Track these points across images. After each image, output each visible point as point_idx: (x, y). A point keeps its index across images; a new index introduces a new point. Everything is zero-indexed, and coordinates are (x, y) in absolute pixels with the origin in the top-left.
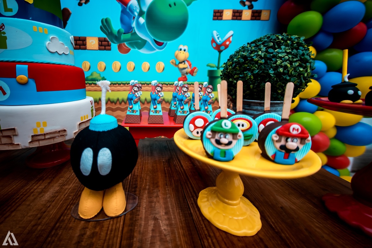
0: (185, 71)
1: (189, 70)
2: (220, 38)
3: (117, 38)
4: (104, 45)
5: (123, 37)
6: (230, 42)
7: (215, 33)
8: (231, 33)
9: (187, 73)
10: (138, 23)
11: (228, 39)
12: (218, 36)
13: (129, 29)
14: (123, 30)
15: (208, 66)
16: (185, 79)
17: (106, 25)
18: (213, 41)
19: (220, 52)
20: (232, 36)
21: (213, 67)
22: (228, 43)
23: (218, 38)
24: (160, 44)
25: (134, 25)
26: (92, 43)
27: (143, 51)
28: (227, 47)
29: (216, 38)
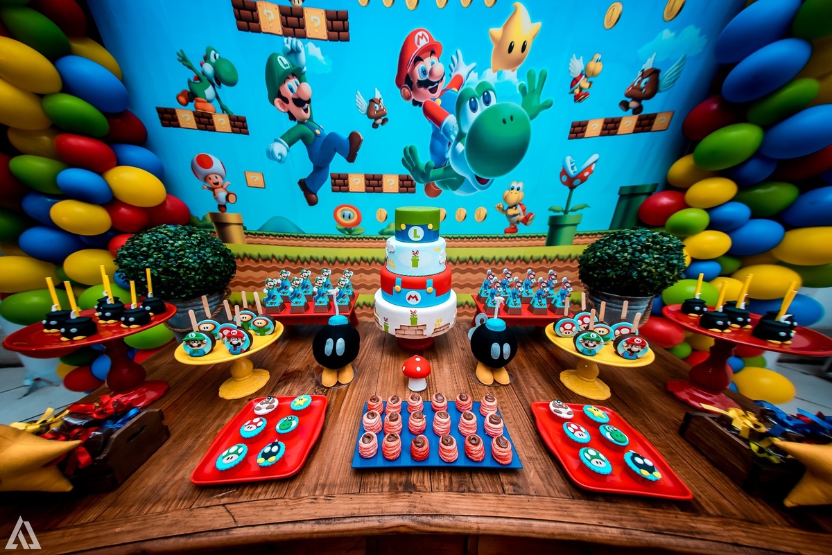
0: (515, 219)
1: (522, 217)
2: (575, 167)
3: (423, 175)
4: (406, 185)
5: (433, 173)
6: (591, 172)
7: (568, 159)
8: (595, 157)
9: (518, 222)
10: (455, 152)
11: (588, 168)
12: (573, 164)
13: (441, 161)
14: (433, 164)
15: (550, 210)
16: (515, 230)
17: (409, 157)
18: (564, 172)
19: (572, 188)
20: (595, 162)
21: (558, 211)
22: (586, 174)
23: (572, 168)
24: (482, 181)
25: (449, 155)
26: (391, 183)
27: (458, 193)
28: (584, 180)
29: (569, 166)
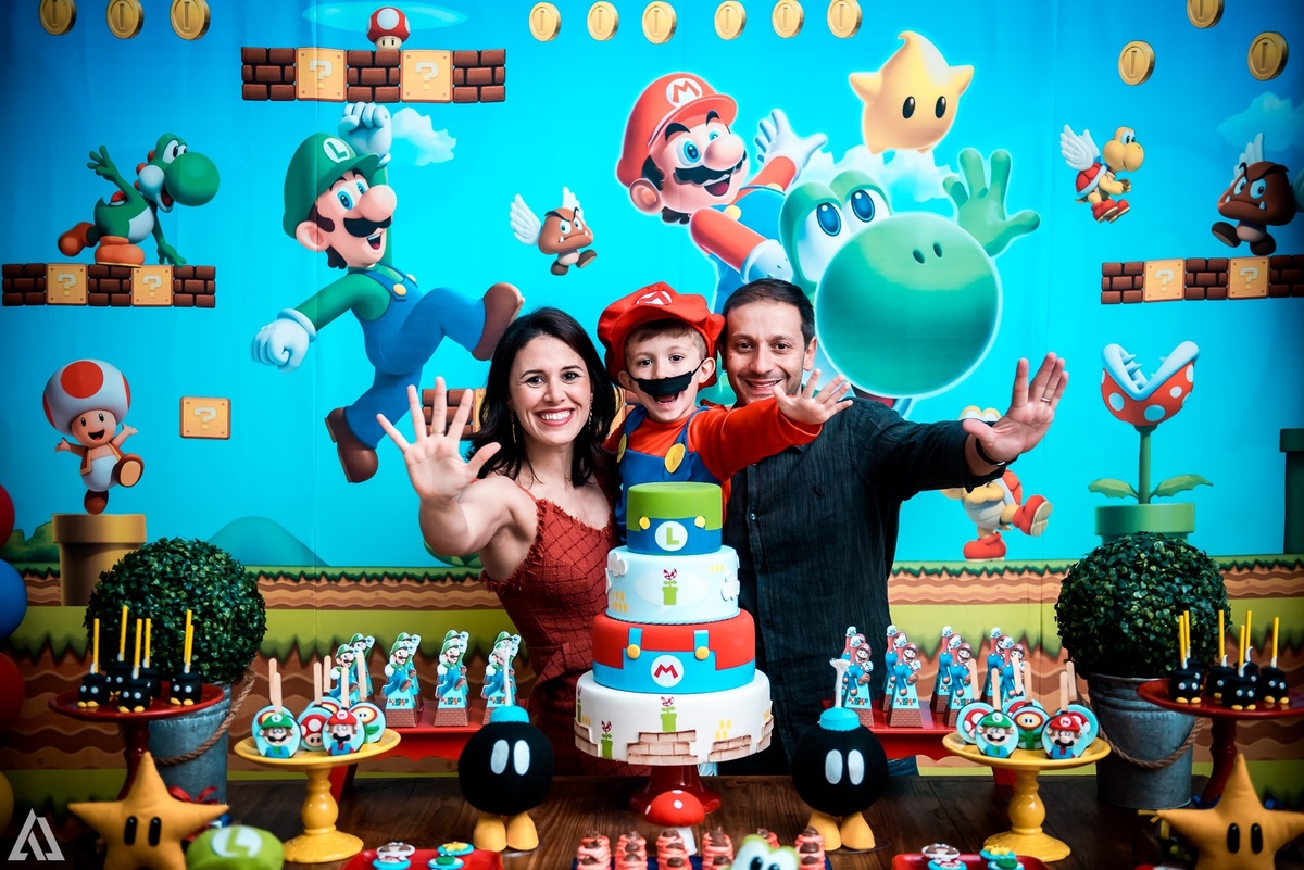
0: (992, 514)
1: (1010, 508)
2: (1139, 373)
6: (1188, 388)
7: (1115, 355)
8: (1187, 350)
9: (1002, 523)
11: (1178, 376)
12: (1132, 365)
15: (1094, 489)
16: (996, 549)
18: (1111, 385)
19: (1145, 429)
20: (1193, 361)
21: (1120, 494)
22: (1176, 392)
23: (1131, 373)
28: (1173, 408)
29: (1122, 373)
